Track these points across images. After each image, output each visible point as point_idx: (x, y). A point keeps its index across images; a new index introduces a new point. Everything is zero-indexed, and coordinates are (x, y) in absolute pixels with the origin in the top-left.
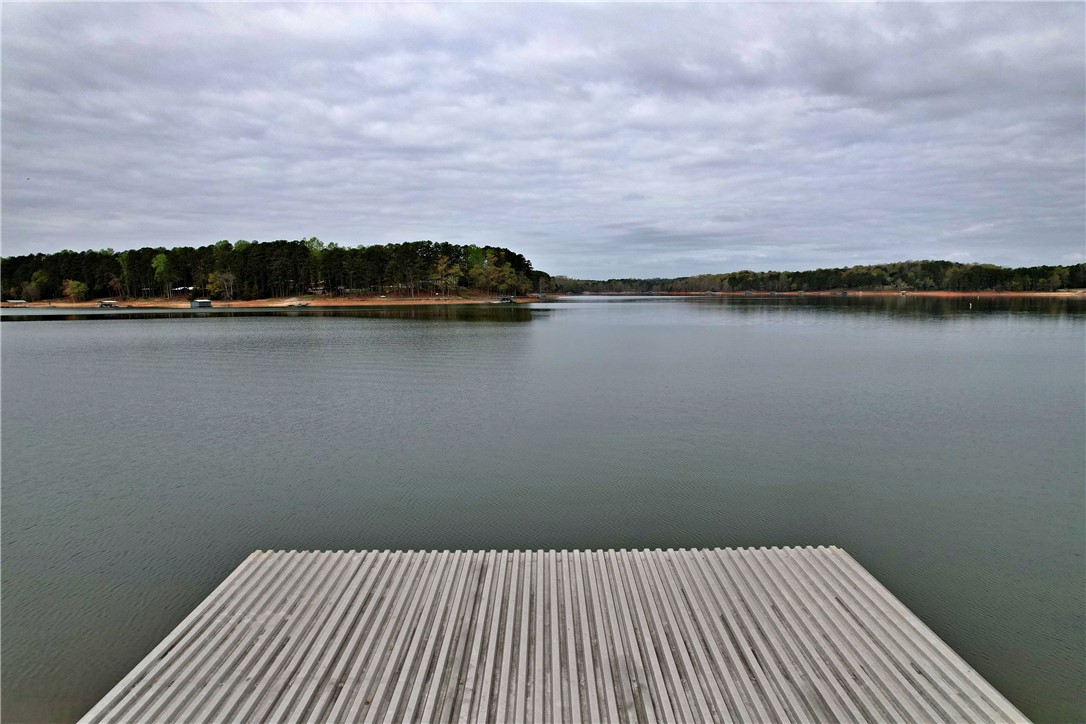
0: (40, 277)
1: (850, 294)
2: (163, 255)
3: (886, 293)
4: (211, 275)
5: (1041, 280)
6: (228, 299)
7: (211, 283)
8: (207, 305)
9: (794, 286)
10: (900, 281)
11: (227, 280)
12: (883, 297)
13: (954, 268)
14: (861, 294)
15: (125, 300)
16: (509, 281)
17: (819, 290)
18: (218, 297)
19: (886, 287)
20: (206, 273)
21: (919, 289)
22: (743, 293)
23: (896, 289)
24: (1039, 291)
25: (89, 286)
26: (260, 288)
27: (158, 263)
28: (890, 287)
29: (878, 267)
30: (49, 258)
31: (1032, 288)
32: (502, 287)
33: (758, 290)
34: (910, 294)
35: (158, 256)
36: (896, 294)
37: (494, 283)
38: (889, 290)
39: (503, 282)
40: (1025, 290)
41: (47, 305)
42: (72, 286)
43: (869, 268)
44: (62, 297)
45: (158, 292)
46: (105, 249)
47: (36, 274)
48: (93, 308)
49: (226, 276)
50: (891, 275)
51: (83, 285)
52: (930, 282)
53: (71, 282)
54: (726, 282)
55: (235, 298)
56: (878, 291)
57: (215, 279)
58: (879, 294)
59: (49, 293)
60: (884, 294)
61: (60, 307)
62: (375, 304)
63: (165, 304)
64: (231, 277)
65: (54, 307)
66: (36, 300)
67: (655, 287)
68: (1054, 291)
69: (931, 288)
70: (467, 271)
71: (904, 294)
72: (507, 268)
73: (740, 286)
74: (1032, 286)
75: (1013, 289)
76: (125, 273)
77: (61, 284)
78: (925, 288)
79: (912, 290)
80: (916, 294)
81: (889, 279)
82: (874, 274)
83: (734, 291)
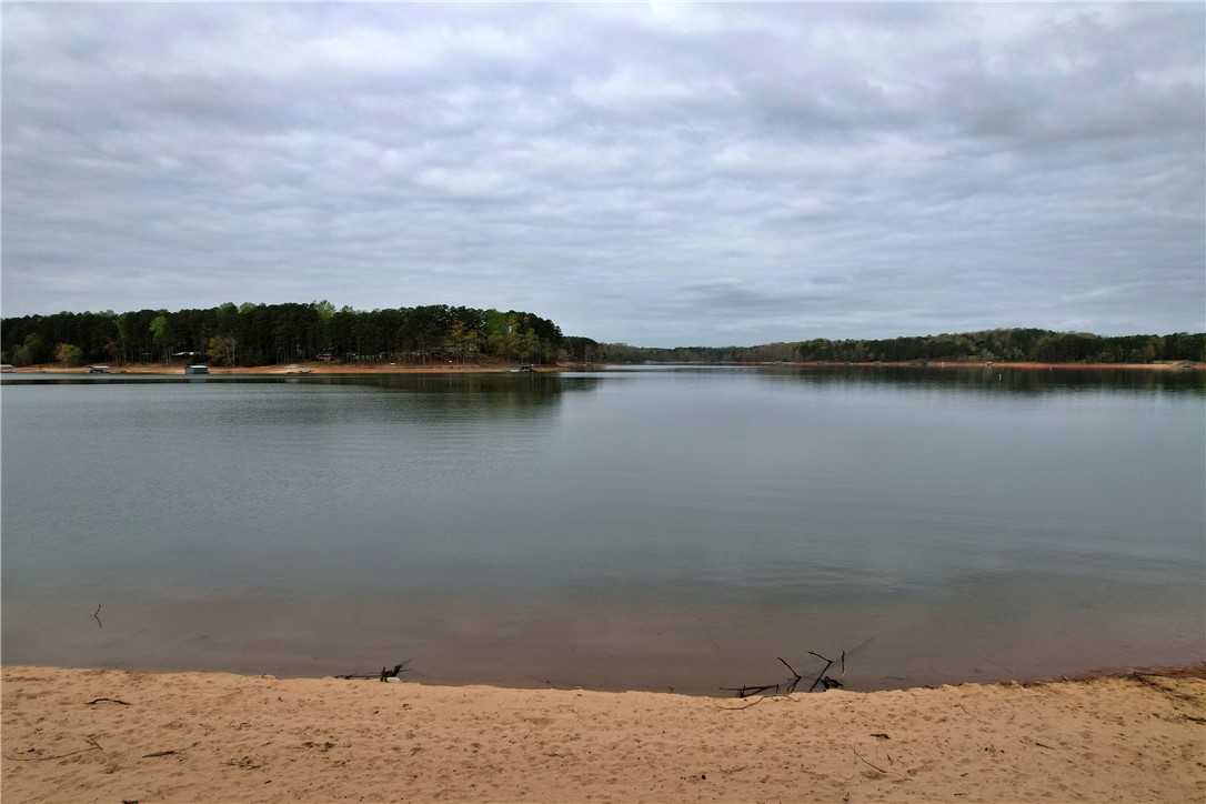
0: (33, 340)
1: (931, 364)
2: (163, 318)
3: (971, 364)
4: (212, 340)
5: (1134, 351)
6: (230, 366)
7: (213, 348)
8: (204, 372)
9: (871, 355)
10: (985, 350)
11: (228, 345)
12: (966, 368)
13: (1047, 337)
14: (943, 364)
15: (120, 365)
16: (532, 348)
17: (898, 360)
18: (218, 364)
19: (970, 357)
20: (208, 337)
21: (1006, 360)
22: (815, 364)
23: (981, 360)
24: (1132, 362)
25: (84, 350)
26: (264, 353)
27: (157, 326)
28: (974, 357)
29: (963, 335)
30: (46, 319)
31: (1124, 360)
32: (525, 355)
33: (832, 359)
34: (996, 365)
35: (157, 319)
36: (981, 365)
37: (515, 351)
38: (973, 361)
39: (525, 349)
40: (1117, 361)
41: (37, 370)
42: (65, 350)
43: (955, 337)
44: (55, 361)
45: (156, 358)
46: (105, 311)
47: (29, 337)
48: (84, 374)
49: (227, 341)
50: (977, 345)
51: (77, 349)
52: (1018, 352)
53: (64, 346)
54: (798, 350)
55: (237, 364)
56: (962, 361)
57: (216, 344)
58: (962, 365)
59: (43, 357)
60: (968, 365)
61: (51, 372)
62: (384, 371)
63: (162, 370)
64: (233, 342)
65: (44, 373)
66: (27, 365)
67: (725, 356)
68: (1148, 363)
69: (1019, 359)
70: (486, 338)
71: (989, 365)
72: (531, 334)
73: (812, 356)
74: (1124, 357)
75: (1103, 361)
76: (123, 337)
77: (54, 348)
78: (1013, 359)
79: (999, 361)
80: (1002, 365)
81: (973, 348)
82: (958, 343)
83: (805, 361)
